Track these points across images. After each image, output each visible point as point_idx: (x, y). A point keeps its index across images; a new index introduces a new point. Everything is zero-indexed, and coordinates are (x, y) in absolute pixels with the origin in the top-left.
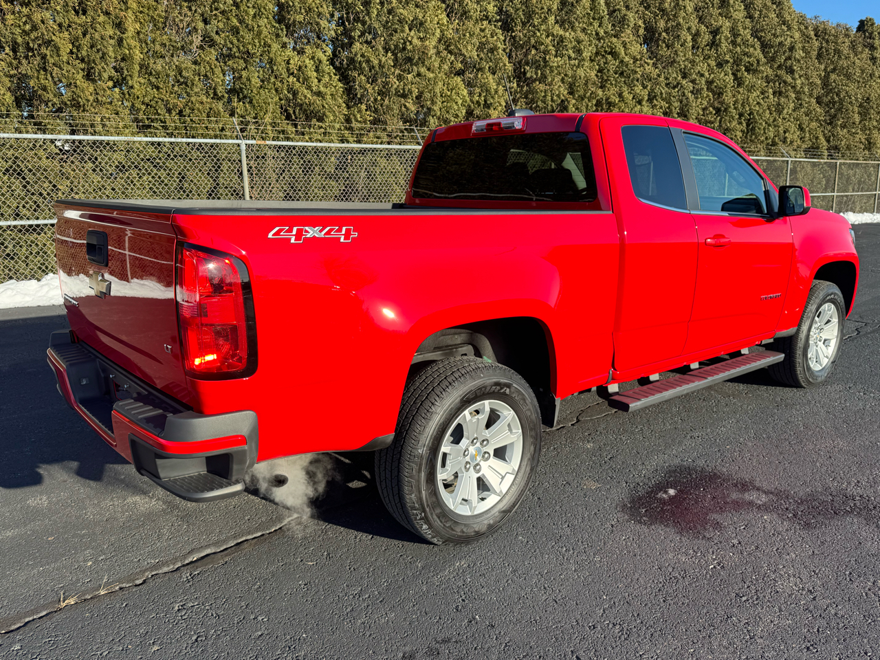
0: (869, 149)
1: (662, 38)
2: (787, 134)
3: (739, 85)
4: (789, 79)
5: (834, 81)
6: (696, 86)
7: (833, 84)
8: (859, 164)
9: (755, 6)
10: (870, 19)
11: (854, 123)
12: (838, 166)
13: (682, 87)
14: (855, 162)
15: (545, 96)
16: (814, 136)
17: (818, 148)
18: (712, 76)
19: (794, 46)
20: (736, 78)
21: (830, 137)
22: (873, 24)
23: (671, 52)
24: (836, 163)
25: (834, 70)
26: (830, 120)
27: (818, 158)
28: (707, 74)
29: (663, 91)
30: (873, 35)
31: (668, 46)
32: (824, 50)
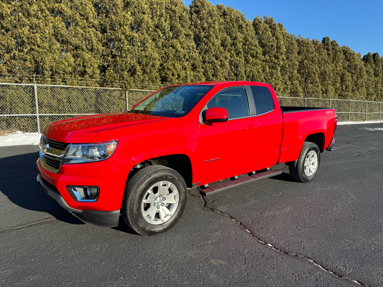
0: (326, 93)
1: (203, 40)
2: (277, 86)
3: (248, 63)
4: (276, 61)
5: (306, 64)
6: (222, 63)
7: (305, 65)
8: (319, 100)
9: (260, 29)
10: (327, 37)
11: (316, 82)
12: (306, 100)
13: (214, 63)
14: (318, 99)
15: (122, 64)
16: (295, 87)
17: (297, 92)
18: (232, 58)
19: (280, 47)
20: (246, 60)
21: (305, 87)
22: (328, 40)
23: (207, 47)
24: (305, 99)
25: (306, 59)
26: (305, 80)
27: (297, 97)
28: (229, 58)
29: (200, 64)
30: (328, 44)
31: (205, 44)
32: (301, 50)
